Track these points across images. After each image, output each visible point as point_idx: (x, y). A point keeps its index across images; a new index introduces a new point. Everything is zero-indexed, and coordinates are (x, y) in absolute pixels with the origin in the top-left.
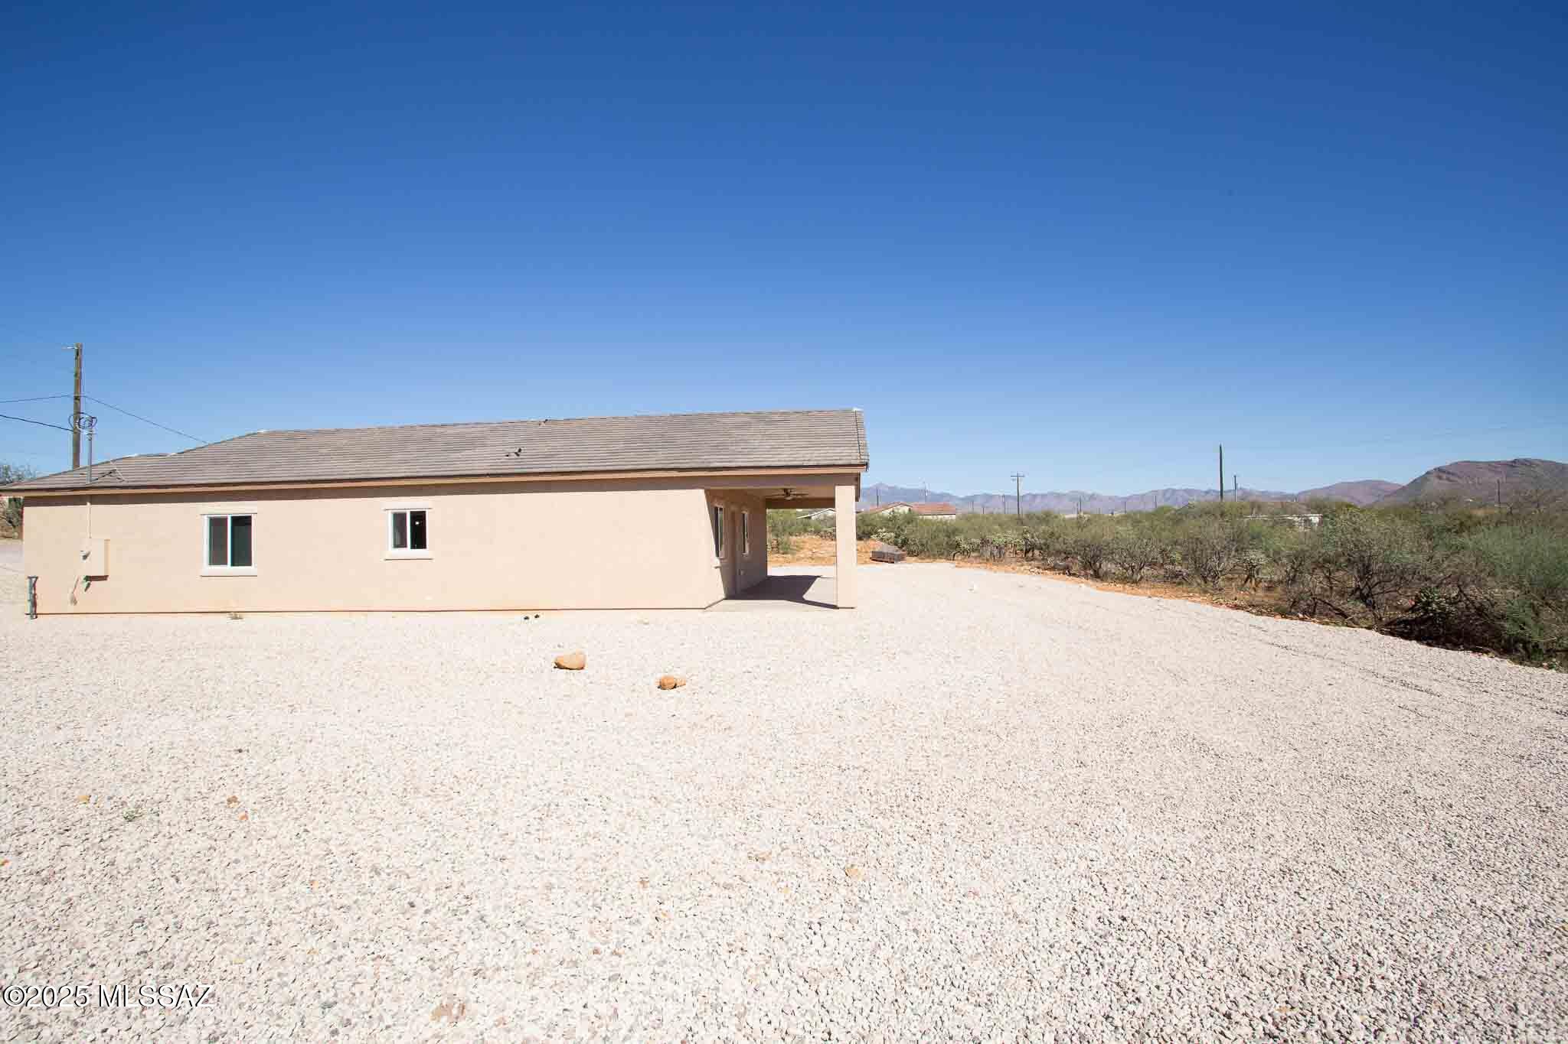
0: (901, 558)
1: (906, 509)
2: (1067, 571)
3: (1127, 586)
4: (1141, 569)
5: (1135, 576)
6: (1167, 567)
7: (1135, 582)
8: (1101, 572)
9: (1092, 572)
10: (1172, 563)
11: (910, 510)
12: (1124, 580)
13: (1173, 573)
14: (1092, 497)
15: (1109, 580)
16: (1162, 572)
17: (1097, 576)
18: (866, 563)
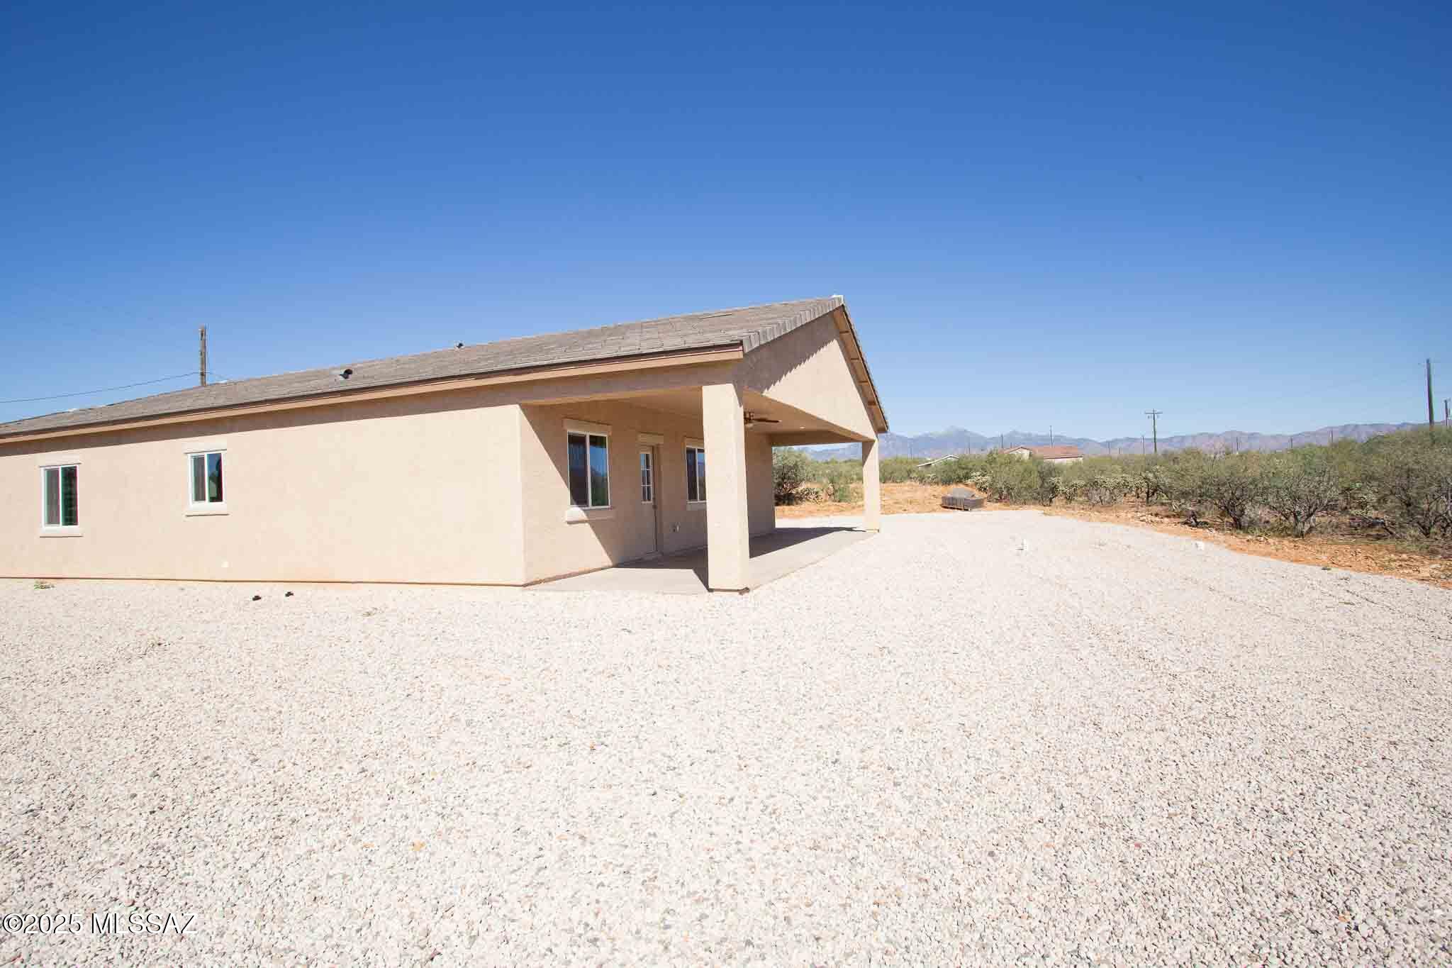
0: (977, 504)
1: (1026, 454)
2: (1193, 521)
3: (1286, 542)
4: (1310, 515)
5: (1300, 526)
6: (1353, 512)
7: (1301, 535)
8: (1245, 520)
9: (1231, 520)
10: (1362, 505)
11: (1030, 455)
12: (1282, 531)
13: (1364, 520)
14: (1252, 436)
15: (1257, 532)
16: (1346, 519)
17: (1237, 525)
18: (934, 510)
